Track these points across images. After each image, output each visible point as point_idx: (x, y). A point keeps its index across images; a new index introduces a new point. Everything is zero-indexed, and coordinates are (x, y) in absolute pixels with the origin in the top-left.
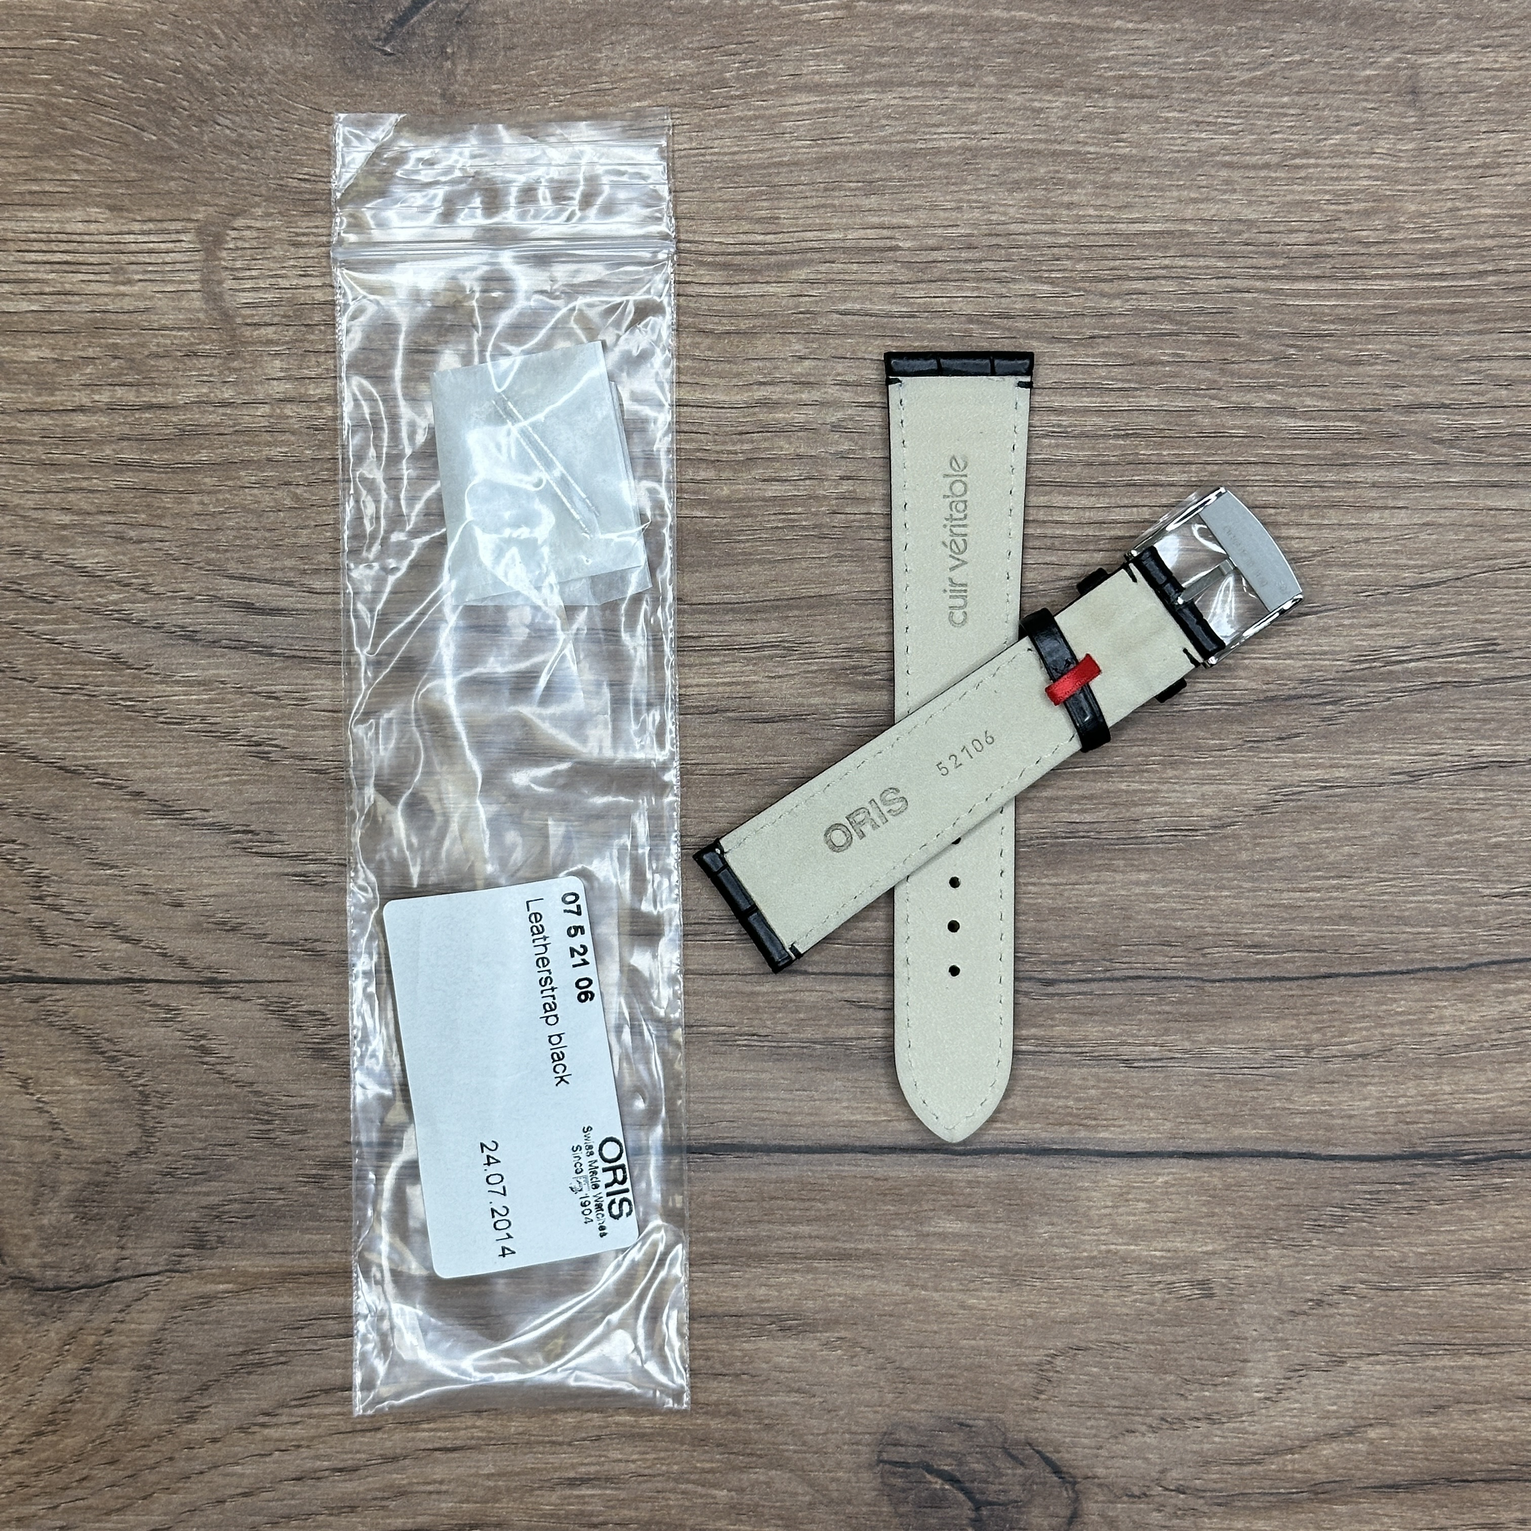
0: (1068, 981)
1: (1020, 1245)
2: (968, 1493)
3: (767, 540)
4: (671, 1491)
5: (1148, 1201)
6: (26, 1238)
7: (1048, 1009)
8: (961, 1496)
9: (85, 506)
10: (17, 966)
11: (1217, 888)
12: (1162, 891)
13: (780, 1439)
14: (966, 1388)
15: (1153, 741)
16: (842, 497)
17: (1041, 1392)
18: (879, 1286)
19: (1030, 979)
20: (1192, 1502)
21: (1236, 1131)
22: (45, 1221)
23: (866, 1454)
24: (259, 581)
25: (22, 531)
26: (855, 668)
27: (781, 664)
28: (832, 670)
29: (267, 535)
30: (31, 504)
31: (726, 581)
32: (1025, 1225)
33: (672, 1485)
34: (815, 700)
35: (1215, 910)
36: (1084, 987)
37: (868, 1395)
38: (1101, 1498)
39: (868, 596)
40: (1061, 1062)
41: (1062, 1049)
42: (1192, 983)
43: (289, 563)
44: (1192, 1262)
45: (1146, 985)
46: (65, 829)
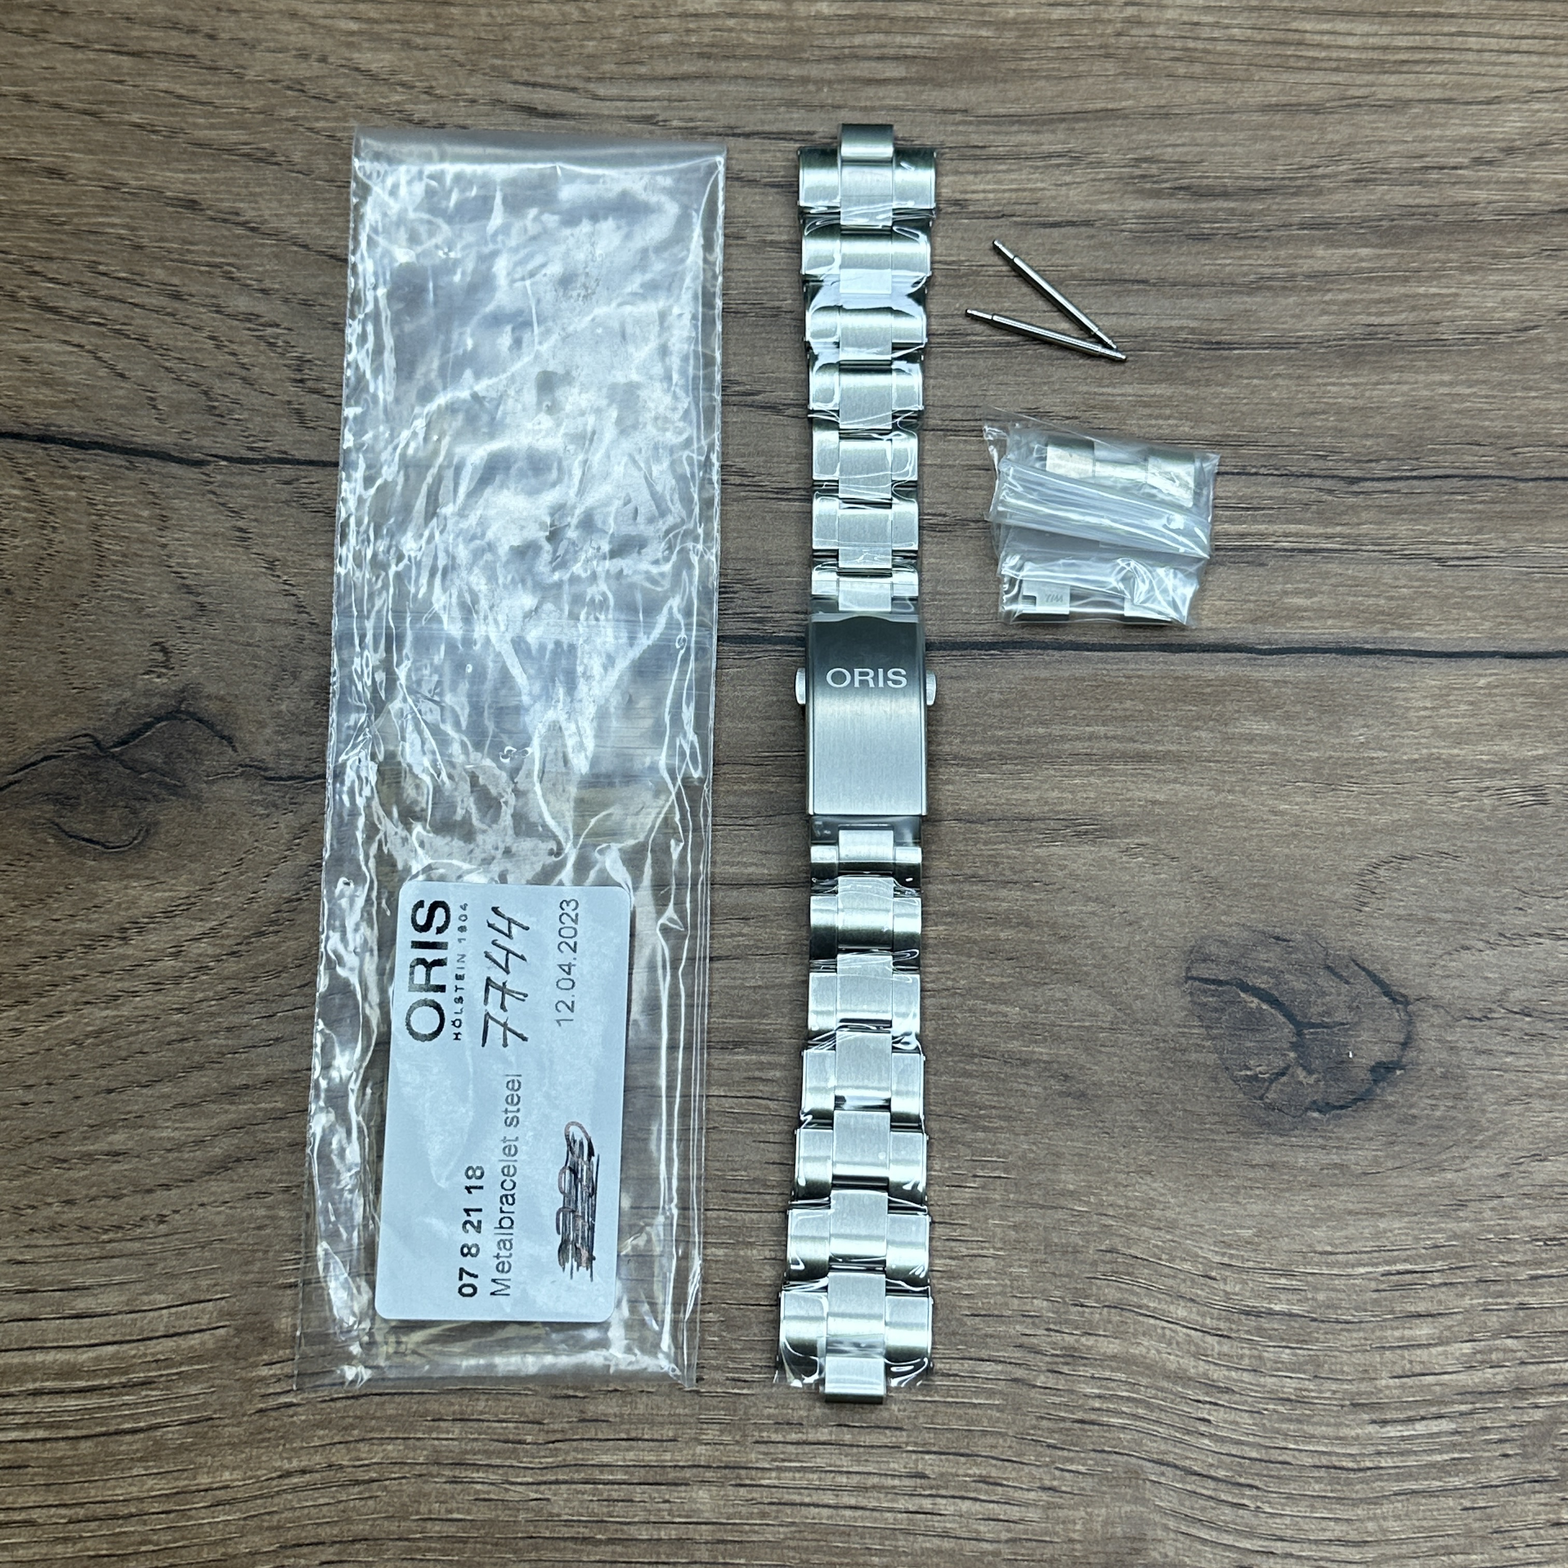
0: (1373, 479)
1: (1333, 747)
2: (1290, 1016)
3: (1052, 58)
4: (959, 1007)
5: (1472, 703)
6: (262, 725)
7: (1352, 507)
8: (1282, 1019)
9: (373, 15)
10: (272, 448)
11: (1524, 389)
12: (1468, 391)
13: (1077, 952)
14: (1281, 900)
15: (1449, 249)
16: (1127, 20)
17: (1365, 904)
18: (1183, 790)
19: (1333, 477)
20: (1540, 1026)
21: (1562, 631)
22: (283, 707)
23: (1173, 971)
24: (543, 86)
25: (309, 37)
26: (1143, 177)
27: (1070, 172)
28: (1120, 179)
29: (554, 45)
30: (320, 13)
31: (1012, 95)
32: (1340, 728)
33: (958, 1000)
34: (1104, 207)
35: (1523, 411)
36: (1390, 486)
37: (1173, 905)
38: (1437, 1020)
39: (1156, 111)
40: (1370, 561)
41: (1370, 548)
42: (1504, 481)
43: (573, 71)
44: (1522, 767)
45: (1456, 483)
46: (331, 315)
